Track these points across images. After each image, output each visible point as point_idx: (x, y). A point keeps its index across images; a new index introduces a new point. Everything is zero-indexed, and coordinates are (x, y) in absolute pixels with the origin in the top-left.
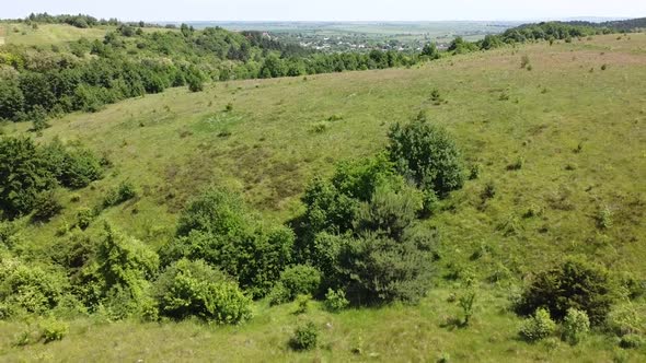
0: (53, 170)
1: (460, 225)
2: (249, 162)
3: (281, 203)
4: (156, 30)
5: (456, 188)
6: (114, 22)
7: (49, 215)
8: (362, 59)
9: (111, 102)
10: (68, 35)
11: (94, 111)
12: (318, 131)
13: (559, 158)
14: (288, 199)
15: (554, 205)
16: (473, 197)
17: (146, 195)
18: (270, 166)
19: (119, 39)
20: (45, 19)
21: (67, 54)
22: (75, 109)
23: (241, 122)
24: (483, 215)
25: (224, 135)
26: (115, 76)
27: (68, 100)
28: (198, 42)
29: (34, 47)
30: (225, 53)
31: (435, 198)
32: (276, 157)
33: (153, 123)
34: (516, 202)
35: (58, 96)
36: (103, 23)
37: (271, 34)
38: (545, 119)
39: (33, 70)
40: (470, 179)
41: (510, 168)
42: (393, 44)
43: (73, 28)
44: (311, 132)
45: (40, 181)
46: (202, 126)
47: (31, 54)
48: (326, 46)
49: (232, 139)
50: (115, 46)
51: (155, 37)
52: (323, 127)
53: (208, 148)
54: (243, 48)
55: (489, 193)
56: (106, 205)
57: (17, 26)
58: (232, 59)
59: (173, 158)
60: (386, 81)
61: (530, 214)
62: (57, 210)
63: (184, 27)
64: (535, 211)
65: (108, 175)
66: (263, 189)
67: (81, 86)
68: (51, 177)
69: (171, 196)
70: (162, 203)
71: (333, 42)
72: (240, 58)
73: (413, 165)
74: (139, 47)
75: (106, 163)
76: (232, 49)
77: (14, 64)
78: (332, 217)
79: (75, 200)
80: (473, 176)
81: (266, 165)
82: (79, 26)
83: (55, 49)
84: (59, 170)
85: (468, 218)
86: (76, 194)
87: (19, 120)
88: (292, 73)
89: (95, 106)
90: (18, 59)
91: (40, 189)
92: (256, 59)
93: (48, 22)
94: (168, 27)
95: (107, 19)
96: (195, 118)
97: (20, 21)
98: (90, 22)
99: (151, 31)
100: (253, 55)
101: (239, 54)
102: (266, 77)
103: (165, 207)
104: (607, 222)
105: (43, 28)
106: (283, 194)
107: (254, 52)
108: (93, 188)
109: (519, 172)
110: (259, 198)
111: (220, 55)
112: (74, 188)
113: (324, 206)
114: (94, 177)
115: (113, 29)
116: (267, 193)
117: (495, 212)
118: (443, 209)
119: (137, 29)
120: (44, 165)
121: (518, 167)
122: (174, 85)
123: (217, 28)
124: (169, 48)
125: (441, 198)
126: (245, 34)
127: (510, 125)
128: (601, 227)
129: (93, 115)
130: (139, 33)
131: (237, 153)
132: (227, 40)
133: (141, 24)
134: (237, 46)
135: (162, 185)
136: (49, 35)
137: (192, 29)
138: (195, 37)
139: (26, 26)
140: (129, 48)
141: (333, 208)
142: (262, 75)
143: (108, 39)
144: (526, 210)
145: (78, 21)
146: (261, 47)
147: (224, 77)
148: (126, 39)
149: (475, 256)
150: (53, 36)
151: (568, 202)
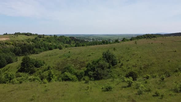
0: (33, 64)
1: (116, 70)
2: (75, 62)
3: (82, 68)
4: (48, 36)
5: (116, 64)
6: (36, 35)
7: (33, 72)
8: (100, 43)
9: (41, 52)
10: (26, 38)
11: (38, 54)
12: (89, 56)
13: (137, 59)
14: (83, 68)
15: (133, 66)
16: (119, 66)
17: (53, 68)
18: (79, 62)
19: (38, 39)
20: (19, 34)
21: (26, 42)
22: (33, 53)
23: (72, 55)
24: (121, 69)
25: (69, 57)
26: (42, 46)
27: (32, 51)
28: (58, 39)
29: (17, 41)
30: (65, 42)
31: (112, 66)
32: (81, 61)
33: (52, 56)
34: (127, 66)
35: (29, 51)
36: (34, 35)
37: (77, 37)
38: (136, 52)
39: (18, 46)
40: (119, 63)
41: (127, 61)
42: (109, 40)
43: (26, 36)
44: (88, 56)
45: (31, 66)
46: (64, 56)
47: (17, 42)
48: (91, 41)
49: (71, 58)
50: (37, 40)
51: (47, 38)
52: (90, 55)
53: (66, 59)
54: (70, 41)
55: (122, 65)
56: (45, 70)
57: (13, 35)
58: (67, 44)
59: (58, 62)
60: (104, 46)
61: (129, 68)
62: (35, 72)
63: (55, 36)
64: (130, 67)
65: (45, 65)
66: (78, 66)
67: (34, 48)
68: (33, 65)
69: (59, 68)
70: (57, 69)
71: (93, 39)
72: (69, 44)
73: (107, 59)
74: (44, 41)
75: (44, 63)
76: (67, 41)
77: (13, 45)
78: (92, 69)
79: (38, 70)
80: (120, 62)
81: (78, 62)
82: (28, 35)
83: (23, 41)
84: (34, 64)
85: (118, 69)
86: (38, 69)
87: (20, 56)
88: (83, 46)
89: (38, 52)
90: (14, 43)
91: (31, 67)
92: (73, 44)
93: (20, 34)
94: (50, 36)
95: (35, 34)
96: (62, 54)
97: (12, 34)
98: (31, 34)
99: (46, 37)
100: (72, 43)
101: (69, 42)
102: (77, 46)
103: (58, 70)
104: (142, 68)
105: (19, 36)
106: (82, 67)
107: (72, 42)
108: (42, 68)
109: (128, 62)
110: (77, 68)
111: (64, 43)
112: (38, 67)
113: (90, 67)
114: (42, 65)
115: (37, 36)
116: (79, 67)
117: (123, 68)
118: (113, 68)
119: (43, 36)
120: (32, 63)
121: (128, 61)
122: (55, 49)
123: (63, 36)
124: (51, 41)
125: (113, 66)
126: (70, 37)
127: (129, 54)
128: (141, 69)
129: (38, 55)
130: (43, 37)
131: (72, 60)
132: (66, 39)
133: (44, 35)
134: (68, 40)
135: (57, 66)
136: (21, 38)
137: (57, 36)
138: (57, 38)
139: (15, 35)
140: (41, 41)
141: (92, 67)
142: (76, 46)
143: (36, 39)
144: (128, 67)
145: (28, 34)
146: (74, 41)
147: (66, 47)
148: (40, 39)
149: (119, 76)
150: (22, 38)
151: (136, 66)
